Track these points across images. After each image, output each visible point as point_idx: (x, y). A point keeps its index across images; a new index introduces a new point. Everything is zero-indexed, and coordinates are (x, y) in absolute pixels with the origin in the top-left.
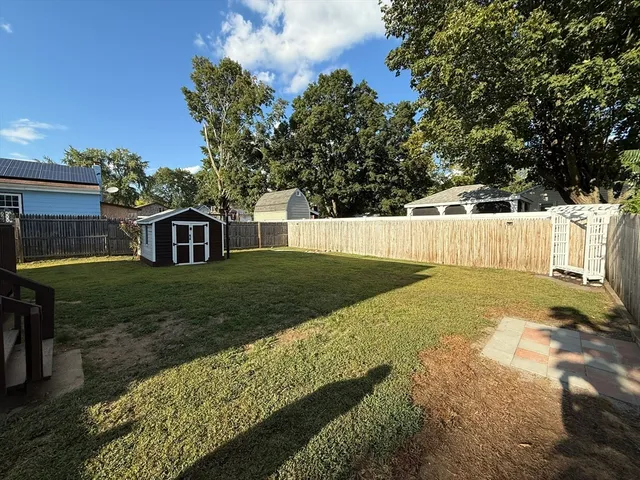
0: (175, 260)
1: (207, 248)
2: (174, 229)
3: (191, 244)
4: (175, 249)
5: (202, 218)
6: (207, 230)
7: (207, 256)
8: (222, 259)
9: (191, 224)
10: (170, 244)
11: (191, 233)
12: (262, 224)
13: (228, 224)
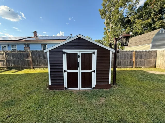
0: (66, 84)
1: (94, 76)
2: (65, 57)
3: (79, 71)
4: (65, 75)
5: (90, 45)
6: (94, 57)
7: (94, 83)
8: (109, 87)
9: (79, 52)
10: (62, 71)
11: (79, 60)
12: (136, 52)
13: (117, 51)
